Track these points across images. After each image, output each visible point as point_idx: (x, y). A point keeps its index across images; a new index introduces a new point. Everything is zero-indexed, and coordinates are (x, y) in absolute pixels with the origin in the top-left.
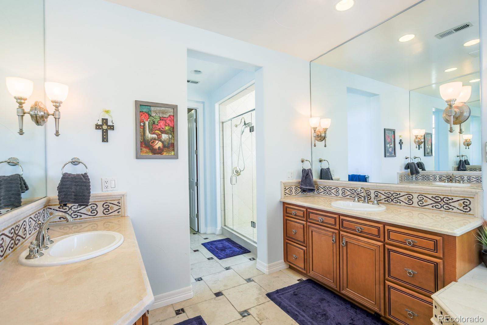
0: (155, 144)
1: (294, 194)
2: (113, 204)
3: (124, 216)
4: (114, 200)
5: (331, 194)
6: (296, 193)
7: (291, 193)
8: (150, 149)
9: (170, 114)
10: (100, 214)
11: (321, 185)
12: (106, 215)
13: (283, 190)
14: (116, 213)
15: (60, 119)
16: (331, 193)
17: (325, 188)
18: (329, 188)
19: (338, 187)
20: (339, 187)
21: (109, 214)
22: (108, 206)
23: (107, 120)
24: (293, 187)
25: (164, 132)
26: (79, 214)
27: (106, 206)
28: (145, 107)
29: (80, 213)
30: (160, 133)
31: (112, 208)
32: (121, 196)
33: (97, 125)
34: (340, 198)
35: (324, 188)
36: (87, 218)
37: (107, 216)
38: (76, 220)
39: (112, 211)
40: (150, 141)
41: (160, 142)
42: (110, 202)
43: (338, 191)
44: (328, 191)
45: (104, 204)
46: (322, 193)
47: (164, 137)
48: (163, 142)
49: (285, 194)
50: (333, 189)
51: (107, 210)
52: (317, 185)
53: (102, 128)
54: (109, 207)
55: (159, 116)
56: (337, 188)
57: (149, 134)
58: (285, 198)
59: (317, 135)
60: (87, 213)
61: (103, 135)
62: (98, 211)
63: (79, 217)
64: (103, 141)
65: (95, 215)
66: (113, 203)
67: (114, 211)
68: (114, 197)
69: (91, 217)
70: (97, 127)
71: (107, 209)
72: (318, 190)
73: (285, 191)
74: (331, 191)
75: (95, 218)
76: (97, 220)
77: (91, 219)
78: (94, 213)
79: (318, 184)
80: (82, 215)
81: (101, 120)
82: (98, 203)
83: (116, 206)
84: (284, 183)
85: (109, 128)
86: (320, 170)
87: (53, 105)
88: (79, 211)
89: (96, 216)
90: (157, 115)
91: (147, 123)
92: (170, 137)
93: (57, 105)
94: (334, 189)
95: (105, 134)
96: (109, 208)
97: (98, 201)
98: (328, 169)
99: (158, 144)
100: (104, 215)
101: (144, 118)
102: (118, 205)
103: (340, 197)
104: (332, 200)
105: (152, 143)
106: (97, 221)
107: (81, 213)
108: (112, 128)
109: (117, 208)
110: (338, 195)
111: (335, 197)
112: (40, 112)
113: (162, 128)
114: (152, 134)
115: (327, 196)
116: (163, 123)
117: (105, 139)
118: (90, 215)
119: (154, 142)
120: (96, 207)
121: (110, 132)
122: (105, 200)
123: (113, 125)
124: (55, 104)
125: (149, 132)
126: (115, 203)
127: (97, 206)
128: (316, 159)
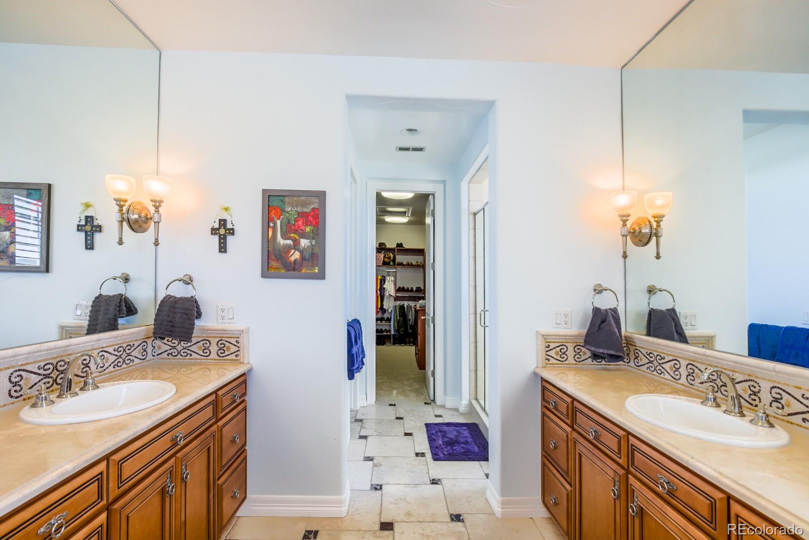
0: (289, 256)
1: (571, 360)
2: (229, 343)
3: (243, 363)
4: (231, 338)
5: (662, 372)
6: (578, 360)
7: (563, 358)
8: (282, 263)
9: (313, 206)
10: (214, 355)
11: (642, 348)
12: (221, 358)
13: (544, 349)
14: (233, 357)
15: (160, 224)
16: (663, 370)
17: (651, 355)
18: (659, 357)
19: (678, 359)
20: (680, 357)
21: (225, 356)
22: (223, 346)
23: (225, 221)
24: (571, 347)
25: (304, 236)
26: (189, 352)
27: (221, 344)
28: (276, 198)
29: (190, 350)
30: (297, 238)
31: (228, 349)
32: (240, 332)
33: (213, 229)
34: (683, 387)
35: (648, 356)
36: (198, 359)
37: (222, 360)
38: (186, 359)
39: (229, 353)
40: (282, 250)
41: (297, 252)
42: (227, 339)
43: (678, 369)
44: (657, 364)
45: (218, 341)
46: (645, 366)
47: (304, 243)
48: (301, 252)
49: (547, 359)
50: (666, 362)
51: (223, 351)
52: (635, 346)
53: (219, 233)
54: (225, 347)
55: (296, 211)
56: (676, 360)
57: (282, 240)
58: (545, 367)
59: (632, 231)
60: (198, 352)
61: (220, 243)
62: (211, 351)
63: (189, 356)
64: (220, 251)
65: (208, 356)
66: (229, 341)
67: (231, 354)
68: (230, 332)
69: (203, 357)
70: (214, 232)
71: (222, 348)
72: (637, 358)
73: (548, 353)
74: (662, 365)
75: (208, 361)
76: (210, 363)
77: (203, 361)
78: (207, 353)
79: (637, 345)
80: (192, 353)
81: (218, 221)
82: (211, 339)
83: (234, 346)
84: (543, 336)
85: (227, 233)
86: (647, 312)
87: (153, 205)
88: (189, 348)
89: (208, 358)
90: (293, 210)
91: (279, 222)
92: (313, 243)
93: (157, 204)
94: (669, 361)
95: (222, 241)
96: (225, 349)
97: (212, 337)
98: (673, 310)
99: (295, 254)
100: (219, 358)
101: (274, 215)
102: (236, 346)
103: (683, 385)
104: (666, 387)
105: (285, 253)
106: (209, 365)
107: (192, 351)
108: (232, 232)
109: (235, 349)
110: (677, 377)
111: (671, 381)
112: (133, 214)
113: (301, 230)
114: (286, 240)
115: (654, 375)
116: (302, 221)
117: (223, 248)
118: (201, 355)
119: (288, 251)
120: (208, 345)
121: (230, 239)
122: (220, 336)
123: (233, 227)
124: (154, 204)
125: (281, 236)
126: (233, 342)
127: (210, 343)
128: (638, 286)
